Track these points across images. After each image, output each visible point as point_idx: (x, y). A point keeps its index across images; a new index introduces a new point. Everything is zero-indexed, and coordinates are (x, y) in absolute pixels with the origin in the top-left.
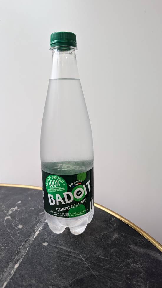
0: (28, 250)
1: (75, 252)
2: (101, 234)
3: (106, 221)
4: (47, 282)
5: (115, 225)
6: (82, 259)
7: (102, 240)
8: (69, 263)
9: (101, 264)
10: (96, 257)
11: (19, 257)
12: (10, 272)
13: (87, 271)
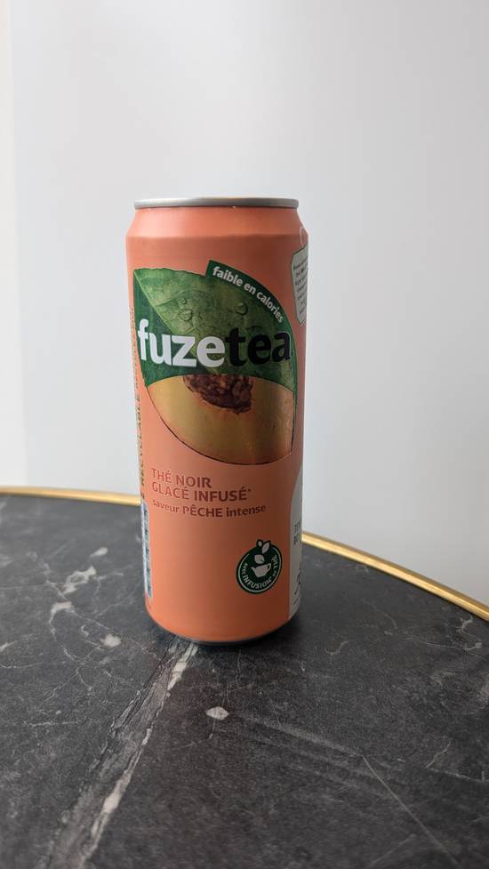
0: (151, 737)
1: (342, 749)
2: (432, 678)
3: (440, 629)
5: (478, 645)
6: (375, 781)
7: (443, 703)
8: (328, 798)
9: (461, 806)
10: (432, 773)
11: (117, 765)
12: (84, 831)
13: (407, 836)
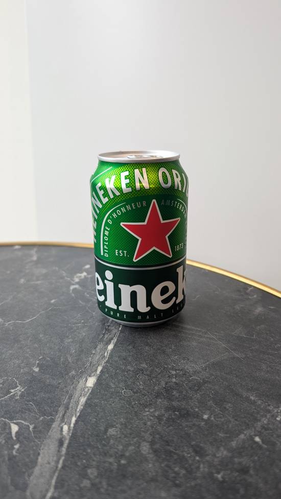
0: (122, 328)
1: (199, 329)
2: (235, 307)
3: (239, 291)
4: (166, 366)
5: (255, 296)
6: (213, 338)
7: (240, 315)
8: (194, 343)
9: (245, 345)
10: (235, 336)
11: (110, 336)
12: (102, 355)
13: (225, 353)
